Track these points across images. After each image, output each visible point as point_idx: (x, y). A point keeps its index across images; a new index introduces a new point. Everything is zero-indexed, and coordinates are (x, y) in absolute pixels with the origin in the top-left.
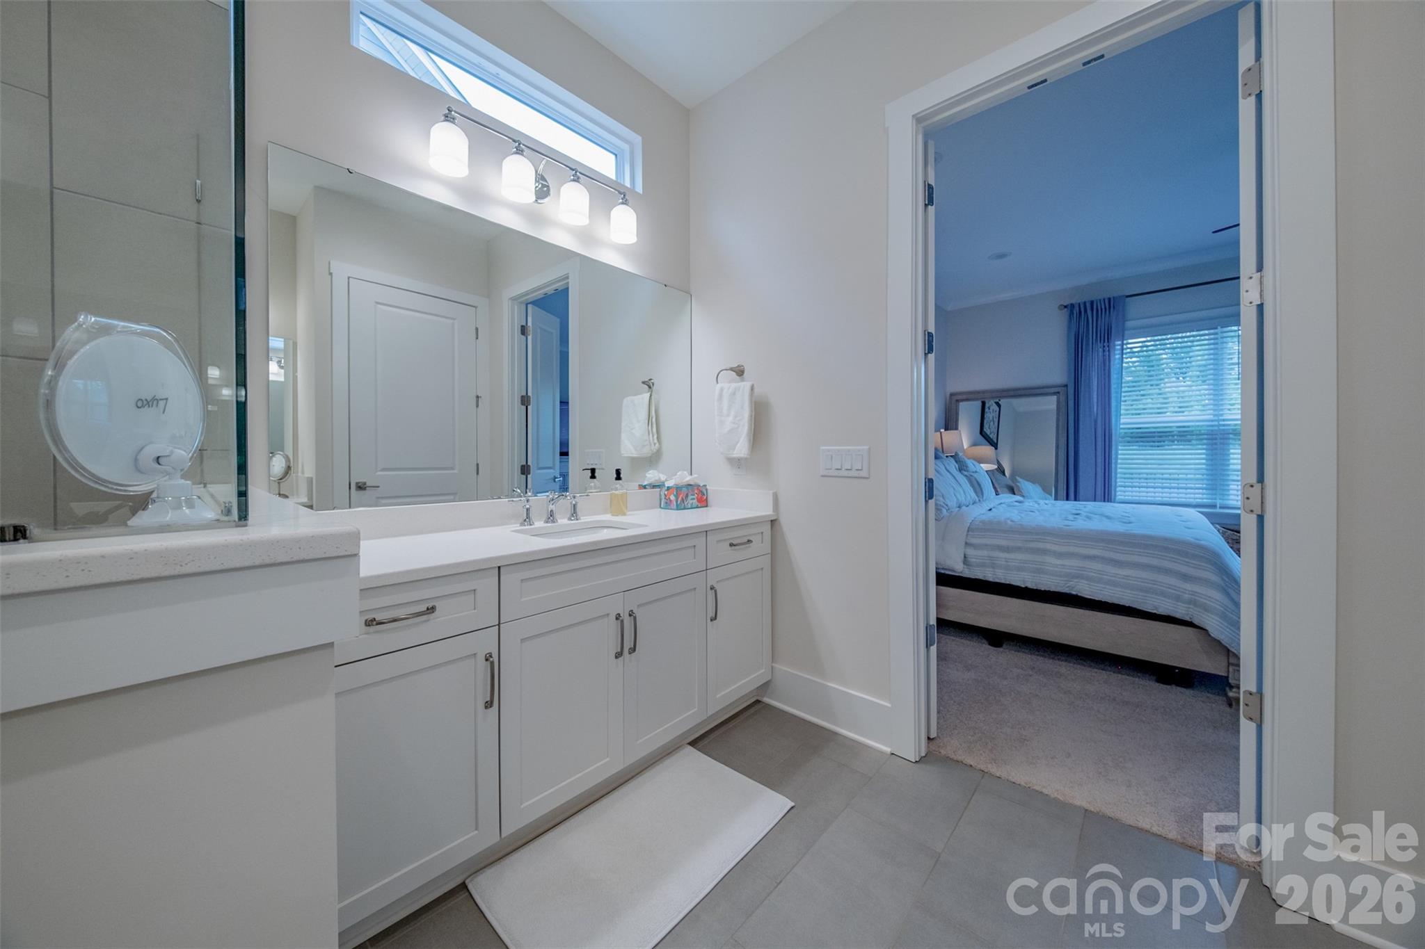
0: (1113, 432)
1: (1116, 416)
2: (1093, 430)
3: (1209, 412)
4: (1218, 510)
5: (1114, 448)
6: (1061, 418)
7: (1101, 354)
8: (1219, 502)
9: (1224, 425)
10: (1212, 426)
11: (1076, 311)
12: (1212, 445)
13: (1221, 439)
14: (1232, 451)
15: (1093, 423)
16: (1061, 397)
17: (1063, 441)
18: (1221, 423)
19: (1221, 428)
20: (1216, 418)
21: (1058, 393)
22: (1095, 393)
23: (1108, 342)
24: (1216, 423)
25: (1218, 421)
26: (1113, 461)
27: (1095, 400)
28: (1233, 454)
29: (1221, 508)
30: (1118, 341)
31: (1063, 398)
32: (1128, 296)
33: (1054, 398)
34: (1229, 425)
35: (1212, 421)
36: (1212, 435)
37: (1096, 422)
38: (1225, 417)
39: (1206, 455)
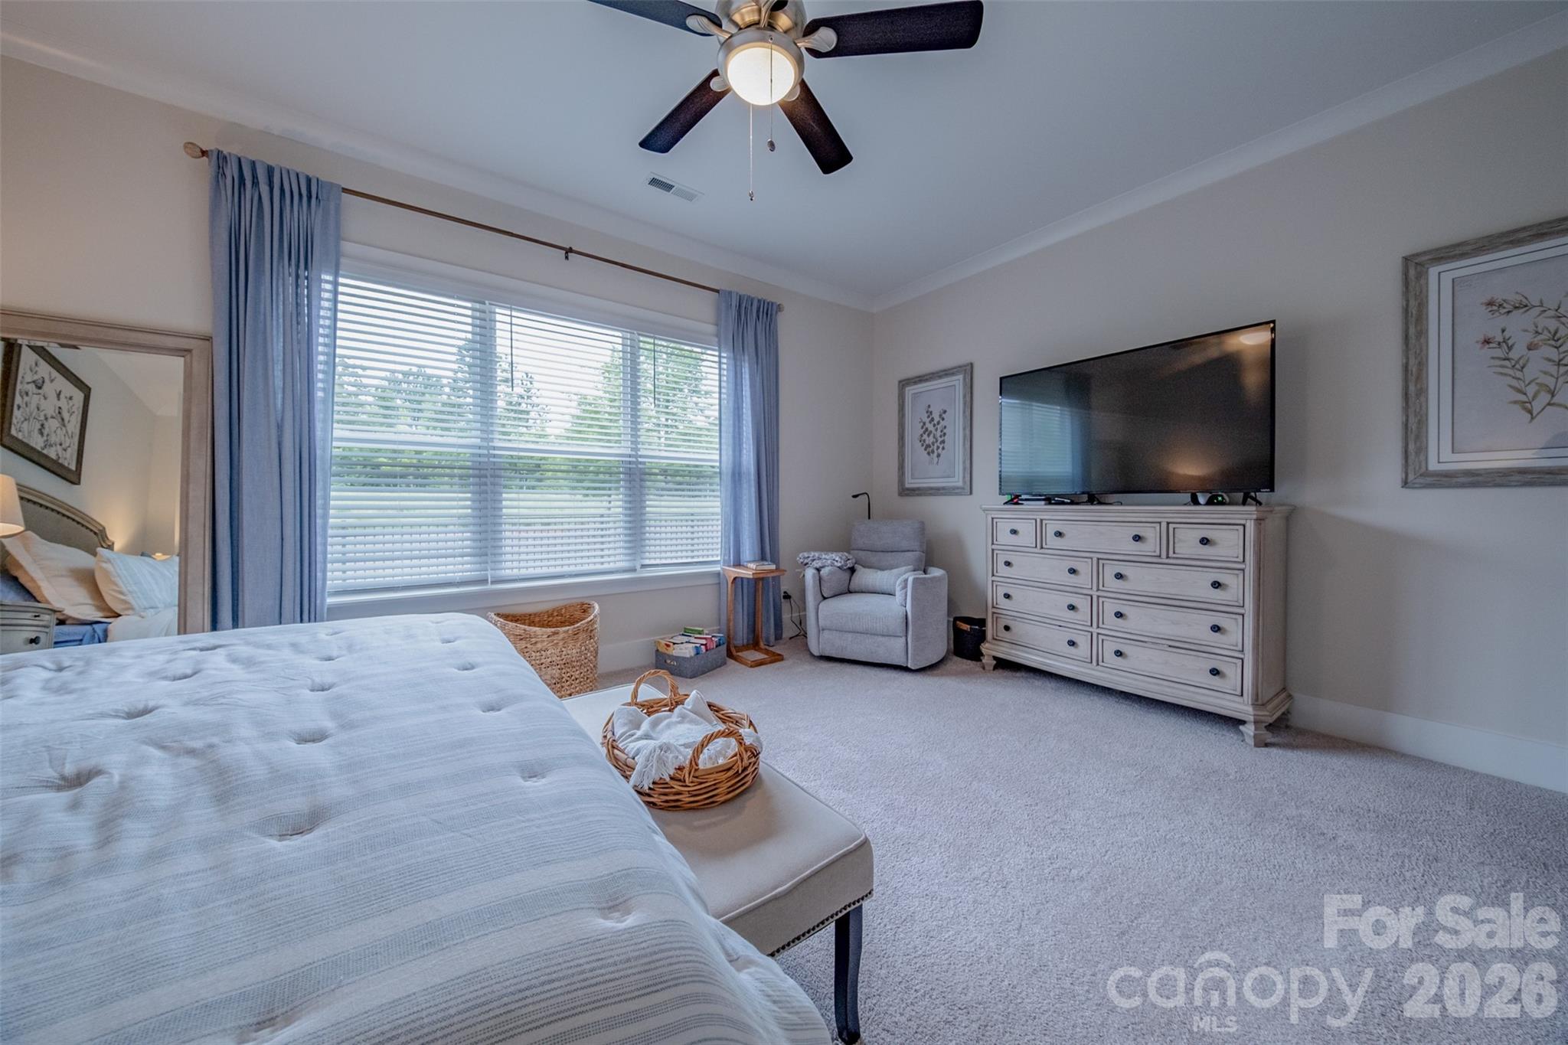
0: (319, 452)
1: (325, 421)
2: (274, 445)
3: (474, 433)
4: (490, 587)
5: (319, 485)
6: (194, 410)
7: (291, 290)
8: (490, 574)
9: (494, 456)
10: (480, 455)
11: (231, 170)
12: (480, 485)
13: (492, 476)
14: (504, 495)
15: (274, 432)
16: (195, 364)
17: (202, 465)
18: (492, 452)
19: (491, 459)
20: (485, 444)
21: (189, 351)
22: (279, 367)
23: (306, 268)
24: (485, 452)
25: (488, 448)
26: (319, 512)
27: (279, 383)
28: (506, 500)
29: (493, 582)
30: (327, 273)
31: (199, 367)
32: (345, 190)
33: (178, 363)
34: (500, 456)
35: (480, 448)
36: (480, 469)
37: (280, 427)
38: (497, 444)
39: (473, 501)
